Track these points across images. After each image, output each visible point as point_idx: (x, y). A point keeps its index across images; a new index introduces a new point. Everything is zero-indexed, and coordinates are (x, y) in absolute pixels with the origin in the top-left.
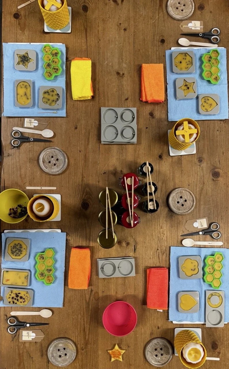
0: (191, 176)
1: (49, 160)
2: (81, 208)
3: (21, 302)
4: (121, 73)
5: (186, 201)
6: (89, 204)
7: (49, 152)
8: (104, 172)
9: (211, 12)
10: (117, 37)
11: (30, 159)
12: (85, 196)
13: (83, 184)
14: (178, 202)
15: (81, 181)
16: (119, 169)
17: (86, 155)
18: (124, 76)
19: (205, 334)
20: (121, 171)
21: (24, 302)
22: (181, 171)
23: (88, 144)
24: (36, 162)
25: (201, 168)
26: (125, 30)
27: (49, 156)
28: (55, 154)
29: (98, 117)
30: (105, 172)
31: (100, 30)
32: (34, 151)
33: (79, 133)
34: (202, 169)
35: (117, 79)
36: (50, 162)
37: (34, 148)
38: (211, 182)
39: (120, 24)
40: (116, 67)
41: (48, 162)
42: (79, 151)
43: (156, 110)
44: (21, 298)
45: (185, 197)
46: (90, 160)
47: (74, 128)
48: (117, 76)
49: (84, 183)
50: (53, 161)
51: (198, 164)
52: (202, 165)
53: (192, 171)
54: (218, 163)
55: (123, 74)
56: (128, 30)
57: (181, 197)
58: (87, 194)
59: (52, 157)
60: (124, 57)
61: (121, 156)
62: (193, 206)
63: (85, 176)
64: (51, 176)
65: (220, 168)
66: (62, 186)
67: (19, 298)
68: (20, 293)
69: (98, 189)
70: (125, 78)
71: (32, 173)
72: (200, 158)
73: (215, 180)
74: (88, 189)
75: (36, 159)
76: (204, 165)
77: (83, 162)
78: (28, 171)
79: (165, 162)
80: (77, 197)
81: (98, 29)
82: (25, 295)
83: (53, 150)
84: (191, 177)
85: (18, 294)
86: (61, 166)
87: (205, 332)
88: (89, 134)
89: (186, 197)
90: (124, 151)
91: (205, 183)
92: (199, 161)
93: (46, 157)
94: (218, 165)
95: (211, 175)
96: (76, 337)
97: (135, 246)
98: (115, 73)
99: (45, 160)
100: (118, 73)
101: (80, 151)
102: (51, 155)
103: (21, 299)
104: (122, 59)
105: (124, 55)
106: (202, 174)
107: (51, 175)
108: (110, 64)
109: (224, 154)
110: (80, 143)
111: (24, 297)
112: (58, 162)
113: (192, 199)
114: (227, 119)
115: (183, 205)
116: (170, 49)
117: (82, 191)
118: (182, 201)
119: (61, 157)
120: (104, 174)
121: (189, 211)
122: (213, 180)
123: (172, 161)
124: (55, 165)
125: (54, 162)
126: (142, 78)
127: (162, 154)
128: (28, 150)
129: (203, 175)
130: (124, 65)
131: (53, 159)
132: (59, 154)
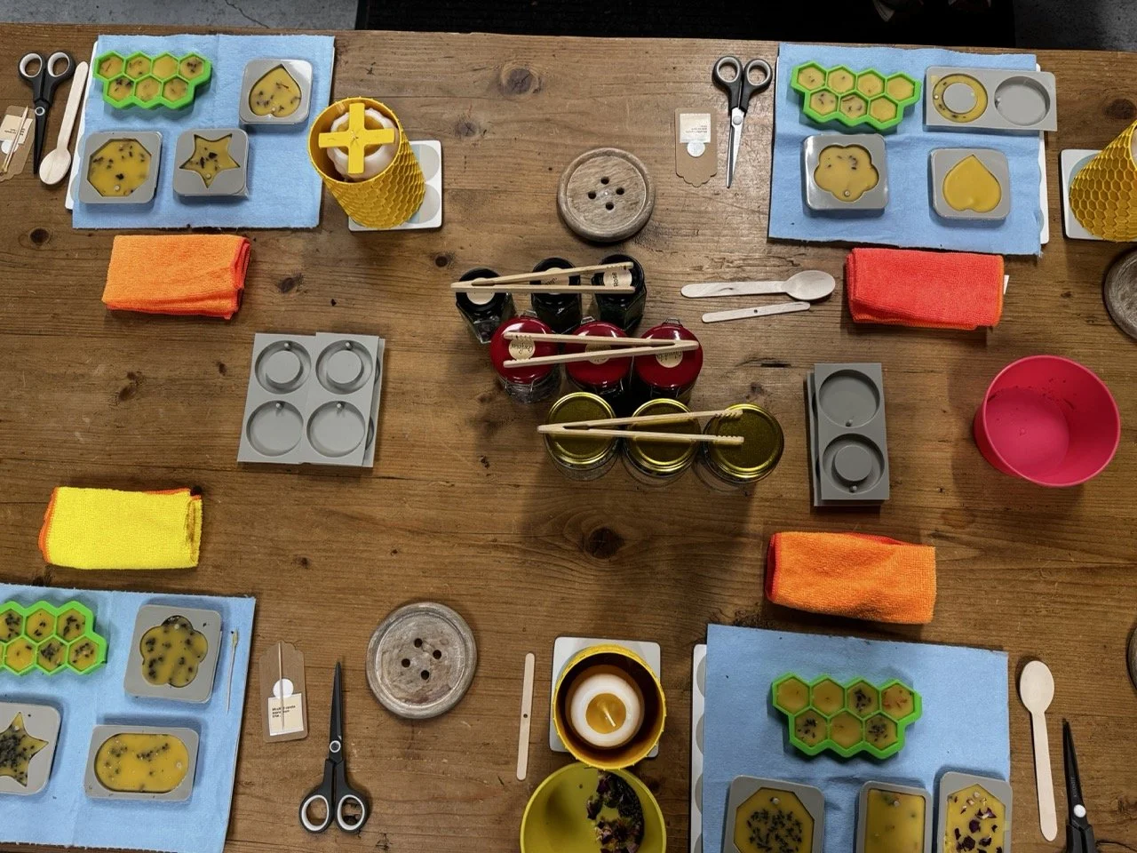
0: (519, 161)
1: (416, 675)
2: (614, 558)
3: (994, 828)
4: (126, 382)
5: (605, 181)
6: (599, 527)
7: (386, 675)
8: (482, 465)
11: (406, 756)
12: (567, 541)
13: (519, 545)
14: (610, 206)
15: (509, 556)
16: (475, 409)
17: (409, 531)
18: (137, 375)
19: (1080, 139)
20: (482, 400)
21: (994, 817)
22: (499, 192)
23: (370, 520)
24: (420, 733)
25: (496, 129)
27: (402, 674)
28: (396, 651)
29: (272, 479)
30: (483, 461)
32: (377, 738)
33: (324, 554)
34: (499, 124)
35: (143, 400)
36: (425, 675)
37: (365, 738)
38: (544, 98)
40: (101, 400)
41: (422, 683)
42: (395, 557)
43: (272, 267)
44: (974, 826)
45: (593, 183)
46: (432, 513)
47: (302, 571)
48: (133, 397)
49: (520, 543)
50: (421, 660)
51: (477, 136)
52: (484, 124)
53: (500, 157)
54: (482, 72)
55: (131, 376)
57: (592, 196)
58: (562, 536)
59: (406, 663)
60: (70, 371)
61: (427, 401)
62: (624, 157)
63: (491, 537)
64: (481, 672)
65: (499, 70)
66: (524, 630)
67: (976, 837)
68: (957, 831)
69: (542, 491)
70: (147, 371)
71: (464, 752)
72: (457, 132)
73: (537, 86)
74: (544, 530)
75: (410, 729)
76: (482, 118)
77: (437, 542)
78: (454, 767)
79: (462, 248)
80: (569, 572)
82: (964, 810)
83: (378, 658)
84: (522, 161)
85: (961, 840)
86: (447, 628)
87: (1073, 139)
88: (332, 513)
89: (593, 180)
90: (409, 387)
91: (548, 116)
92: (467, 135)
93: (403, 686)
94: (489, 74)
95: (522, 97)
96: (1122, 604)
97: (764, 365)
98: (123, 404)
99: (412, 695)
100: (125, 394)
101: (395, 552)
102: (399, 668)
103: (979, 829)
104: (76, 378)
105: (62, 370)
106: (515, 125)
107: (476, 671)
108: (87, 420)
109: (452, 54)
110: (363, 551)
111: (970, 815)
112: (429, 640)
113: (599, 159)
114: (335, 41)
115: (620, 192)
116: (70, 211)
117: (547, 552)
118: (605, 194)
119: (408, 628)
120: (487, 466)
121: (641, 171)
122: (536, 91)
123: (461, 223)
124: (437, 654)
125: (427, 655)
126: (153, 308)
127: (431, 256)
128: (371, 761)
129: (518, 122)
130: (100, 370)
131: (413, 662)
132: (398, 634)
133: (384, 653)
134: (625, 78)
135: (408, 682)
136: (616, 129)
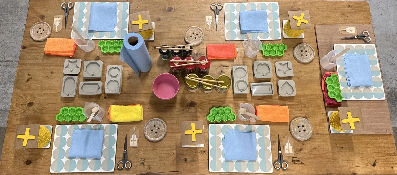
0: (171, 26)
2: (194, 107)
5: (193, 33)
6: (191, 101)
7: (148, 133)
9: (47, 10)
10: (57, 79)
11: (153, 149)
14: (195, 38)
17: (151, 104)
19: (286, 18)
22: (167, 33)
23: (143, 102)
24: (156, 144)
25: (165, 20)
26: (52, 73)
28: (150, 128)
31: (50, 93)
32: (147, 146)
34: (166, 18)
36: (156, 133)
37: (144, 146)
38: (175, 13)
39: (47, 76)
41: (156, 134)
42: (148, 109)
50: (155, 130)
51: (162, 21)
52: (163, 19)
53: (167, 25)
54: (162, 8)
56: (53, 71)
57: (191, 37)
58: (183, 103)
59: (152, 130)
61: (153, 77)
63: (169, 104)
64: (168, 132)
65: (165, 7)
66: (177, 122)
69: (179, 94)
71: (165, 148)
72: (157, 20)
73: (174, 10)
74: (180, 102)
75: (154, 144)
76: (163, 17)
77: (157, 106)
78: (163, 151)
79: (159, 45)
80: (185, 110)
81: (49, 94)
83: (146, 130)
86: (160, 123)
87: (284, 18)
88: (135, 101)
91: (176, 17)
92: (159, 21)
94: (164, 8)
95: (171, 13)
96: (296, 111)
97: (223, 67)
99: (154, 137)
102: (151, 131)
106: (170, 19)
107: (167, 131)
109: (155, 3)
112: (157, 126)
115: (197, 35)
117: (181, 107)
118: (194, 36)
119: (153, 123)
123: (159, 39)
124: (159, 128)
125: (156, 129)
127: (153, 47)
131: (154, 130)
132: (150, 125)
133: (147, 129)
134: (192, 8)
135: (153, 134)
136: (191, 19)
